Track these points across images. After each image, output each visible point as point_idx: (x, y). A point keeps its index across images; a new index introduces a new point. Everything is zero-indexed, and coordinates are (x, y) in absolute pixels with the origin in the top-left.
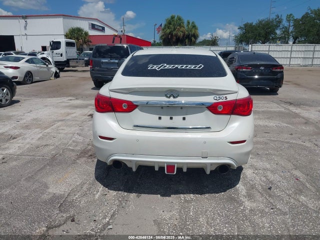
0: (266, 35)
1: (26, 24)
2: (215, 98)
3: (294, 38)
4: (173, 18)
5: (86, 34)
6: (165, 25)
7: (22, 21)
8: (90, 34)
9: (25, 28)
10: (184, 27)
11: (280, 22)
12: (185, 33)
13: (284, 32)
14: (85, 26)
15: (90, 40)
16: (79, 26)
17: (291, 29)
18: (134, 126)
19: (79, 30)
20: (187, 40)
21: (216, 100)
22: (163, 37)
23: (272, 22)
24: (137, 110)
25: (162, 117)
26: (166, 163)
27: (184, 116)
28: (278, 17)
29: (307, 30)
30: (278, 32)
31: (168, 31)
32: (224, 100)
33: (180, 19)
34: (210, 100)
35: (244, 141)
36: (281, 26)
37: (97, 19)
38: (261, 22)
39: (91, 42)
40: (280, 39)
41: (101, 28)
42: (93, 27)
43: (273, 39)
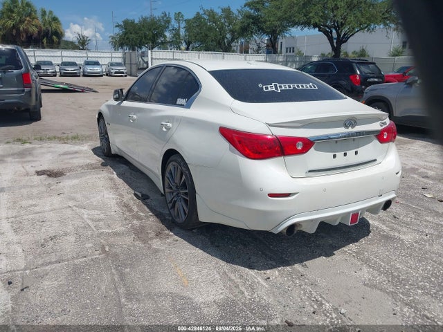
0: (154, 37)
3: (186, 44)
11: (168, 22)
13: (174, 35)
17: (182, 32)
18: (309, 171)
20: (45, 41)
23: (159, 20)
25: (337, 154)
28: (166, 15)
29: (203, 34)
30: (168, 34)
32: (385, 126)
36: (170, 26)
38: (145, 20)
40: (171, 43)
43: (162, 43)
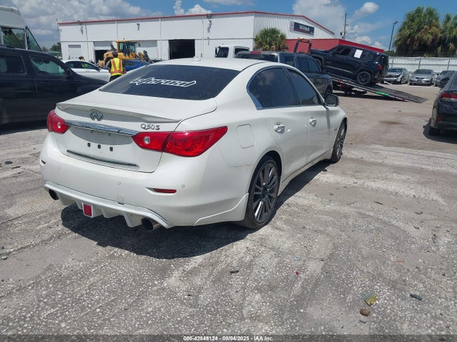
1: (210, 25)
2: (143, 126)
4: (419, 11)
5: (283, 37)
6: (405, 23)
7: (207, 21)
8: (288, 38)
9: (209, 29)
10: (437, 27)
12: (436, 35)
14: (283, 26)
15: (287, 45)
16: (274, 27)
18: (68, 151)
19: (274, 32)
20: (440, 48)
21: (144, 128)
22: (399, 43)
24: (69, 132)
25: (92, 143)
26: (83, 201)
27: (112, 146)
31: (408, 32)
32: (155, 130)
33: (430, 13)
34: (137, 127)
35: (173, 191)
37: (304, 16)
39: (287, 49)
41: (308, 29)
42: (297, 27)
